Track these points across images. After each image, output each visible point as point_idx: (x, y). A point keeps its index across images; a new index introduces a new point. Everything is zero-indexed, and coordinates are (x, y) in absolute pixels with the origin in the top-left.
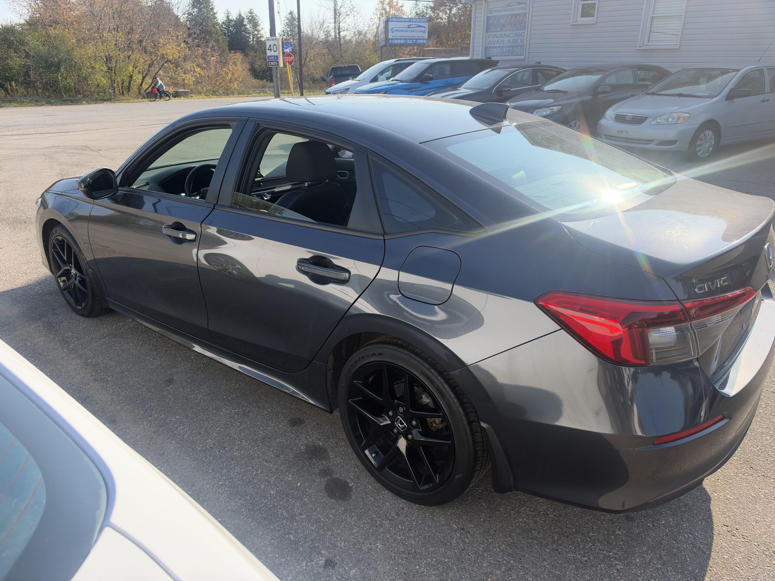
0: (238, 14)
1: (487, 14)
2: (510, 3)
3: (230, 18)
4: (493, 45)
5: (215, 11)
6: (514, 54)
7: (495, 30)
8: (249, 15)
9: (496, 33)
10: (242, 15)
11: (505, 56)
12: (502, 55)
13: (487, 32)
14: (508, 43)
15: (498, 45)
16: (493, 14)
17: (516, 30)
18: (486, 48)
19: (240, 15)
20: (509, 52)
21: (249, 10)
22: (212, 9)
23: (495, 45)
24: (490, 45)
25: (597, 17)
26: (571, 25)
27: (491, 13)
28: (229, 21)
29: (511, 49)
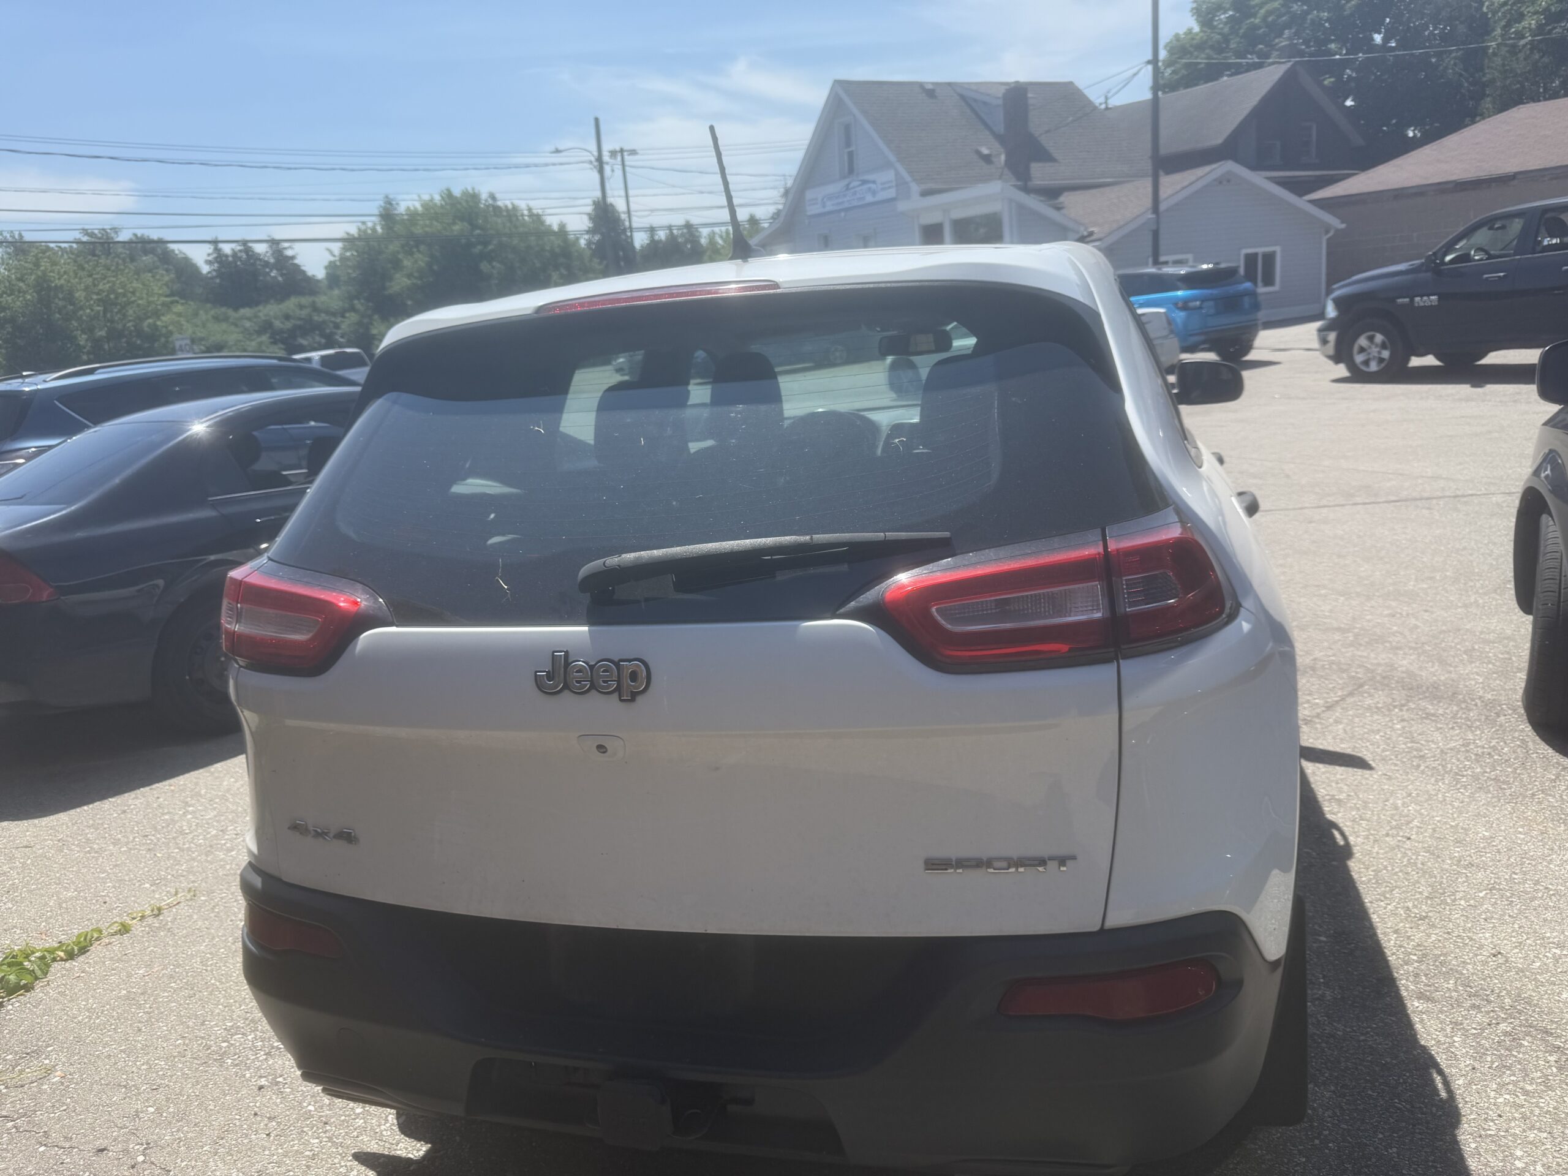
28: (653, 242)
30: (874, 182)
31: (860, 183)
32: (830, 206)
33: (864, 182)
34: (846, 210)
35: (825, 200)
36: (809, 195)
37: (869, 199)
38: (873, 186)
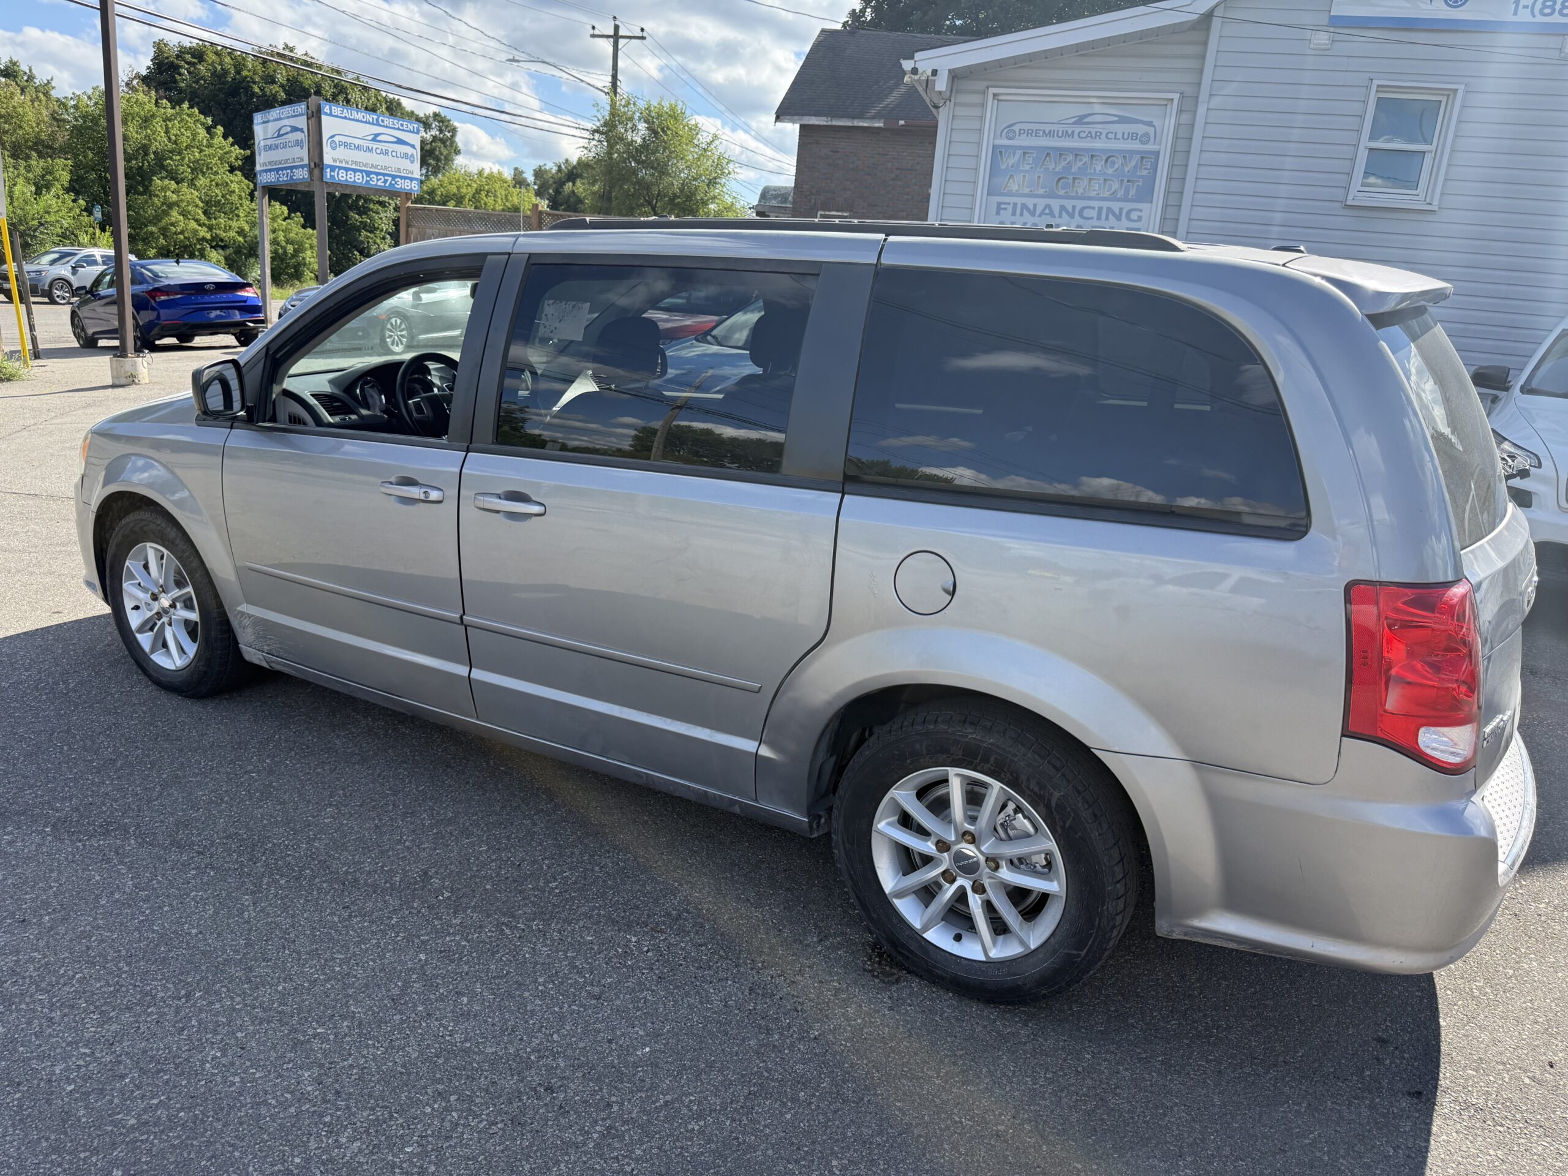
1: (996, 138)
7: (1025, 191)
9: (1028, 201)
13: (992, 192)
16: (1024, 141)
17: (1108, 200)
26: (1347, 206)
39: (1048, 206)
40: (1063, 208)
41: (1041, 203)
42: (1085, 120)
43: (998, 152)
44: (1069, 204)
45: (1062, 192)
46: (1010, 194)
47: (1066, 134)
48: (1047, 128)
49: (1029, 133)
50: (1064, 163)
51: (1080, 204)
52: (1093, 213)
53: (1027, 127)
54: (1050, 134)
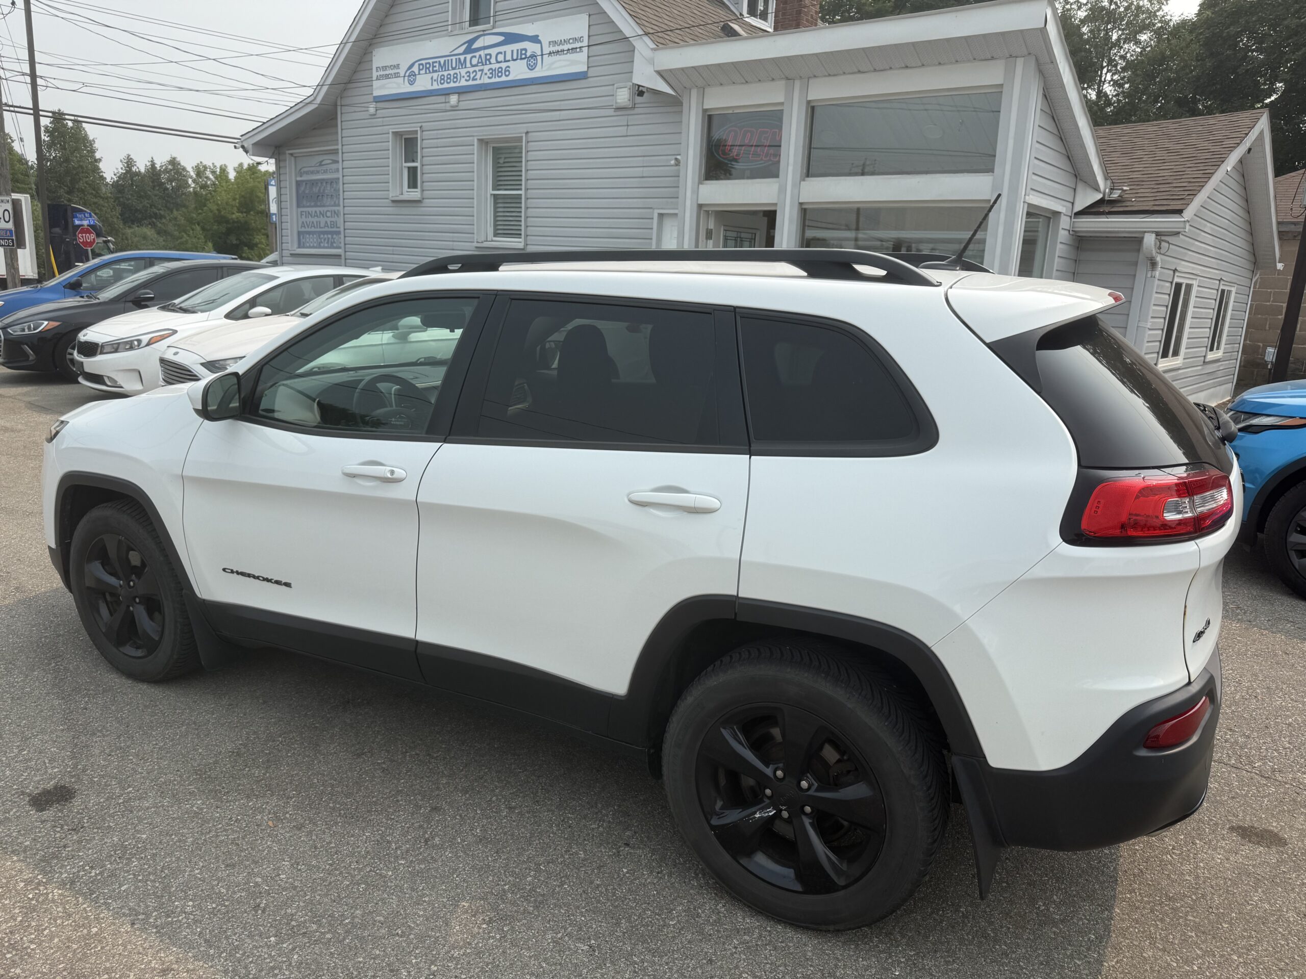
0: (148, 164)
1: (296, 177)
2: (322, 161)
3: (134, 169)
4: (307, 229)
5: (98, 155)
6: (335, 245)
7: (308, 204)
8: (170, 167)
9: (310, 209)
10: (158, 166)
11: (324, 247)
12: (320, 247)
13: (298, 206)
14: (325, 226)
15: (313, 229)
16: (305, 178)
17: (332, 206)
18: (299, 233)
19: (153, 165)
20: (328, 243)
21: (169, 159)
22: (93, 151)
23: (309, 230)
24: (303, 229)
25: (423, 191)
26: (393, 201)
27: (301, 176)
28: (129, 173)
29: (330, 236)
30: (535, 39)
31: (501, 38)
32: (424, 83)
33: (511, 38)
34: (461, 92)
35: (415, 69)
36: (382, 57)
37: (519, 70)
38: (532, 48)
39: (316, 212)
40: (320, 212)
41: (314, 209)
42: (323, 163)
43: (298, 184)
44: (321, 209)
45: (319, 204)
46: (304, 207)
47: (318, 172)
48: (312, 169)
49: (307, 173)
50: (318, 188)
51: (325, 209)
52: (329, 214)
53: (305, 169)
54: (312, 172)
